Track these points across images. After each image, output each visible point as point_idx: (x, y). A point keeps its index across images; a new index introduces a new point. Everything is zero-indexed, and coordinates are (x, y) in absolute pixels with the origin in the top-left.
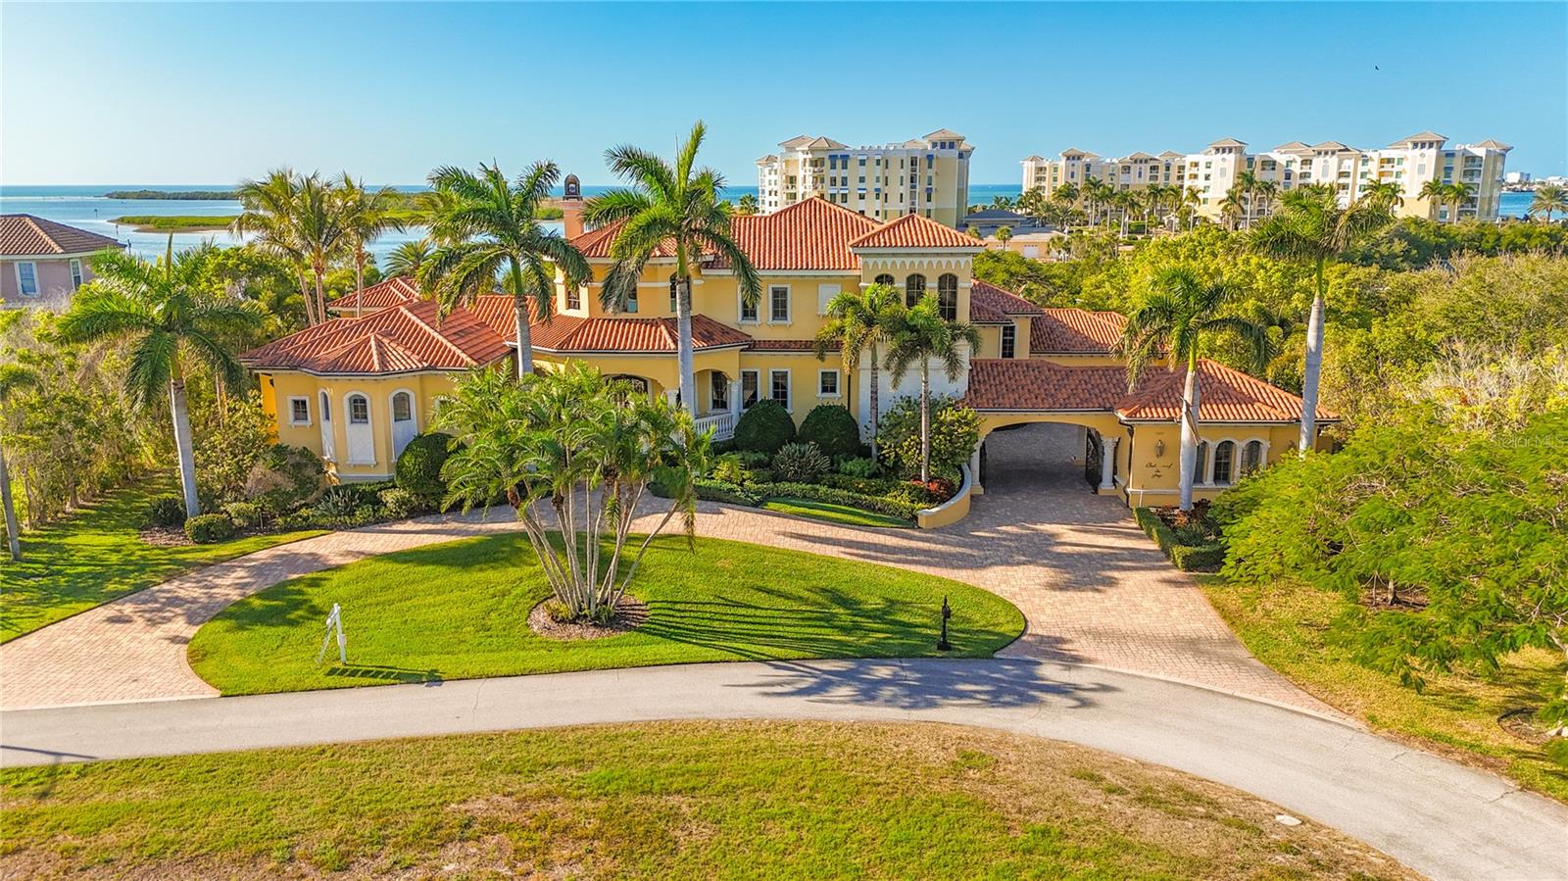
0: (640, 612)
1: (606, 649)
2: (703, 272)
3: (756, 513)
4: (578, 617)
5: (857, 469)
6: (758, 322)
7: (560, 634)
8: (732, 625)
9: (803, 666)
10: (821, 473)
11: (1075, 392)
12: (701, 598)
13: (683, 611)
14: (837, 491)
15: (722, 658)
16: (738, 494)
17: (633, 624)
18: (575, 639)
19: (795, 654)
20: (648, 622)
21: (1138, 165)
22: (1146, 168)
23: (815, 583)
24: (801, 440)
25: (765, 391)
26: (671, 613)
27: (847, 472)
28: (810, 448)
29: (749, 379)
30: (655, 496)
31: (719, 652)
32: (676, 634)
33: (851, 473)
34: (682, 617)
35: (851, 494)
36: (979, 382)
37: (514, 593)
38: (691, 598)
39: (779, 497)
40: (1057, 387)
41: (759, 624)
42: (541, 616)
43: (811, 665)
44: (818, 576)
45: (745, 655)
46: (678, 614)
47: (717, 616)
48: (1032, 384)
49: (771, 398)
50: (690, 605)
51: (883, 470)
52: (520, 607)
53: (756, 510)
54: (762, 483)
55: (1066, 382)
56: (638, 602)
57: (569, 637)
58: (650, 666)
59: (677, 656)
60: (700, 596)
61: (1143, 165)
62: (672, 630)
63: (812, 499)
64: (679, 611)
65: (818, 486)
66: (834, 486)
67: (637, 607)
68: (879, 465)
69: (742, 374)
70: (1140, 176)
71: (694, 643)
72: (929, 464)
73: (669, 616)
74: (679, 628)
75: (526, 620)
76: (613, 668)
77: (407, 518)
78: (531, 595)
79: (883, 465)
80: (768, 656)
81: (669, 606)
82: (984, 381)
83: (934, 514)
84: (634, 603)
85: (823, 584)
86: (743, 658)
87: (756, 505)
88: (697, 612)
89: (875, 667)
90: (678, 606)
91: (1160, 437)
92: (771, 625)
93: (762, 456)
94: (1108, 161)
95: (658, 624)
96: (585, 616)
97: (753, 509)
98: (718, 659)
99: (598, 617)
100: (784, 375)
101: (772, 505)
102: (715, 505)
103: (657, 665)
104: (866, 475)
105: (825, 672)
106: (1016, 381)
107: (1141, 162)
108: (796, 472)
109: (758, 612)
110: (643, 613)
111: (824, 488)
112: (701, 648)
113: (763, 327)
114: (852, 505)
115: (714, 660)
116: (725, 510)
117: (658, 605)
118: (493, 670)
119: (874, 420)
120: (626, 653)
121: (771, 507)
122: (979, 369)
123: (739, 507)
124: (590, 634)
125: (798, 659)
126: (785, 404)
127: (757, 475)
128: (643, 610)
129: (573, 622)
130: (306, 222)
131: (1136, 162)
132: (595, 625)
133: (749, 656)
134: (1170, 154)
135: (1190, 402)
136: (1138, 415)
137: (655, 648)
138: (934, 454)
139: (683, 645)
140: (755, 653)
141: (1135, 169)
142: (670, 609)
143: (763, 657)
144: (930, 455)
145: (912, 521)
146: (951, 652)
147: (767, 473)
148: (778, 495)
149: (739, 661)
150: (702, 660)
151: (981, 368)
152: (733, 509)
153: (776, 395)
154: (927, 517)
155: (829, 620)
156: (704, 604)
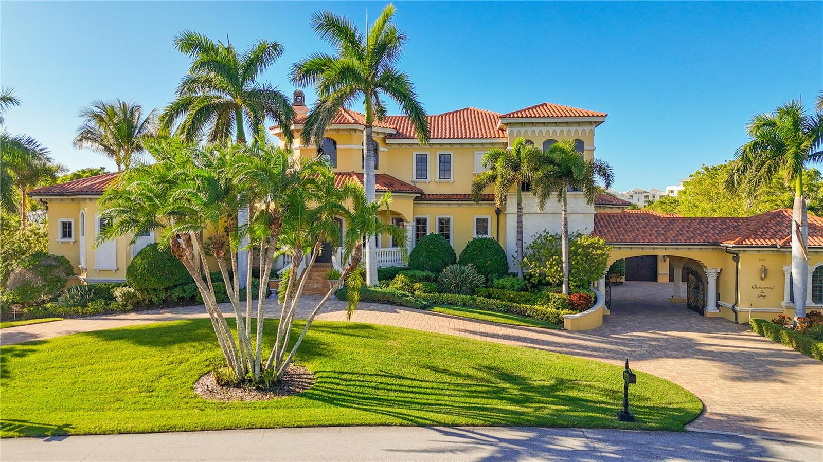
0: (307, 380)
1: (262, 411)
2: (388, 141)
3: (424, 313)
4: (243, 381)
5: (508, 284)
6: (428, 180)
7: (221, 396)
8: (395, 394)
9: (473, 432)
10: (478, 287)
11: (681, 232)
12: (368, 370)
13: (349, 381)
14: (492, 301)
15: (383, 421)
16: (409, 298)
17: (298, 390)
18: (235, 401)
19: (463, 420)
20: (312, 389)
21: (637, 195)
22: (642, 197)
23: (478, 361)
24: (463, 262)
25: (433, 228)
26: (337, 381)
27: (500, 286)
28: (469, 268)
29: (421, 224)
30: (341, 300)
31: (380, 416)
32: (338, 400)
33: (503, 287)
34: (347, 385)
35: (504, 302)
36: (601, 226)
37: (191, 361)
38: (359, 370)
39: (443, 304)
40: (665, 229)
41: (424, 393)
42: (210, 381)
43: (481, 432)
44: (481, 356)
45: (408, 420)
46: (344, 383)
47: (382, 386)
48: (645, 228)
49: (437, 233)
50: (356, 375)
51: (529, 286)
52: (192, 373)
53: (424, 311)
54: (430, 292)
55: (671, 226)
56: (307, 372)
57: (228, 399)
58: (301, 427)
59: (333, 418)
60: (367, 368)
61: (640, 195)
62: (335, 396)
63: (470, 307)
64: (345, 380)
65: (476, 297)
66: (489, 296)
67: (305, 376)
68: (526, 281)
69: (415, 219)
70: (639, 201)
71: (355, 408)
72: (569, 280)
73: (335, 384)
74: (341, 394)
75: (194, 383)
76: (261, 428)
77: (132, 311)
78: (207, 363)
79: (530, 282)
80: (433, 421)
81: (336, 375)
82: (606, 226)
83: (577, 318)
84: (303, 372)
85: (486, 363)
86: (405, 422)
87: (424, 308)
88: (363, 381)
89: (560, 438)
90: (345, 376)
91: (763, 263)
92: (436, 394)
93: (429, 273)
94: (620, 193)
95: (322, 391)
96: (250, 381)
97: (421, 311)
98: (378, 422)
99: (262, 381)
100: (448, 221)
101: (437, 309)
102: (390, 307)
103: (310, 426)
104: (516, 289)
105: (501, 440)
106: (631, 226)
107: (639, 193)
108: (457, 285)
109: (423, 384)
110: (309, 381)
111: (482, 298)
112: (361, 412)
113: (432, 185)
114: (505, 312)
115: (373, 422)
116: (398, 311)
117: (325, 374)
118: (129, 426)
119: (520, 250)
120: (280, 415)
121: (437, 310)
122: (599, 219)
123: (409, 309)
124: (252, 397)
125: (466, 425)
126: (447, 237)
127: (426, 286)
128: (310, 379)
129: (238, 386)
130: (119, 130)
131: (636, 193)
132: (258, 389)
133: (411, 420)
134: (654, 190)
135: (800, 223)
136: (744, 243)
137: (313, 411)
138: (573, 271)
139: (342, 409)
140: (418, 418)
141: (636, 197)
142: (338, 378)
143: (428, 422)
144: (570, 271)
145: (559, 324)
146: (636, 424)
147: (434, 285)
148: (443, 303)
149: (401, 425)
150: (360, 423)
151: (601, 218)
152: (405, 310)
153: (441, 230)
154: (572, 320)
155: (497, 393)
156: (370, 375)
